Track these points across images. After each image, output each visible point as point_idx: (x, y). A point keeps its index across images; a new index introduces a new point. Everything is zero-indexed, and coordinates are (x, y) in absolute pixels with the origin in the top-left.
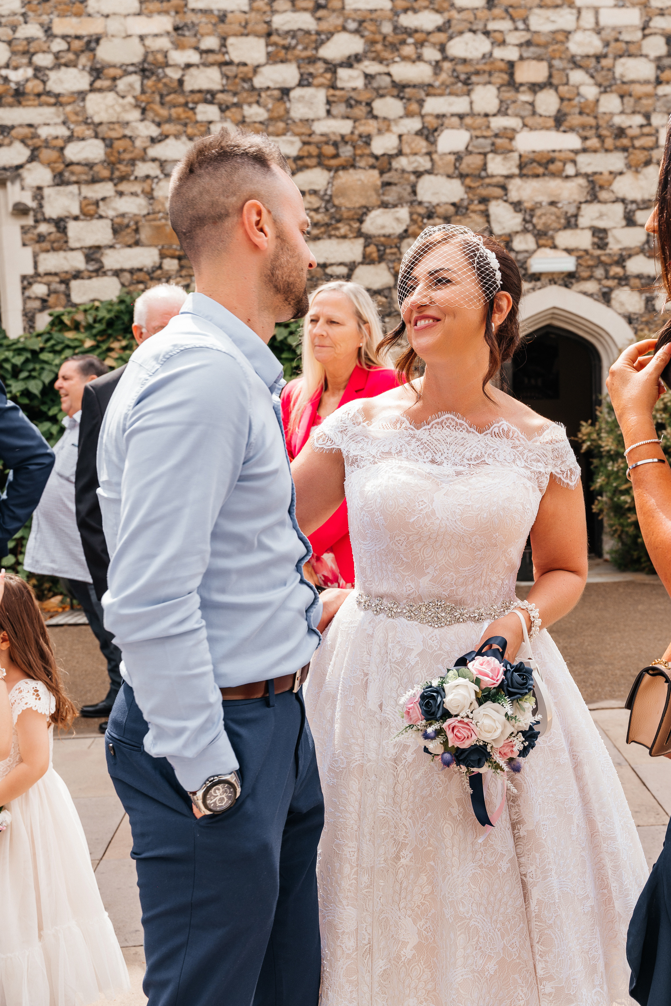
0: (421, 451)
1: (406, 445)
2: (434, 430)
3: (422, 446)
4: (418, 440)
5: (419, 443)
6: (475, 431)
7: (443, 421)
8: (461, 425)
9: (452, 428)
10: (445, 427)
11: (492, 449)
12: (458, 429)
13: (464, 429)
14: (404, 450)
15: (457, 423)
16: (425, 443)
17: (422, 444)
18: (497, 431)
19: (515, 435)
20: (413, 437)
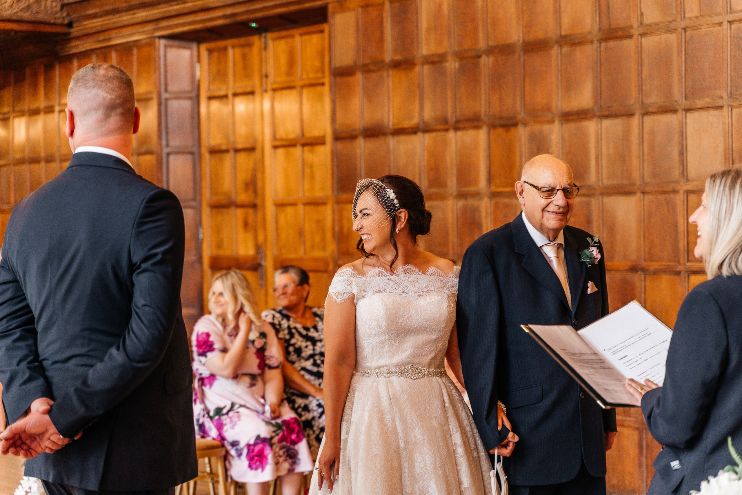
0: (396, 288)
1: (387, 285)
2: (401, 275)
3: (396, 285)
4: (393, 281)
5: (394, 283)
6: (422, 274)
7: (405, 270)
8: (415, 271)
9: (410, 273)
10: (407, 273)
11: (432, 282)
12: (413, 273)
13: (416, 273)
14: (387, 288)
15: (412, 270)
16: (398, 283)
17: (396, 283)
18: (432, 273)
19: (441, 275)
20: (390, 280)
